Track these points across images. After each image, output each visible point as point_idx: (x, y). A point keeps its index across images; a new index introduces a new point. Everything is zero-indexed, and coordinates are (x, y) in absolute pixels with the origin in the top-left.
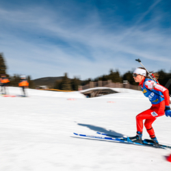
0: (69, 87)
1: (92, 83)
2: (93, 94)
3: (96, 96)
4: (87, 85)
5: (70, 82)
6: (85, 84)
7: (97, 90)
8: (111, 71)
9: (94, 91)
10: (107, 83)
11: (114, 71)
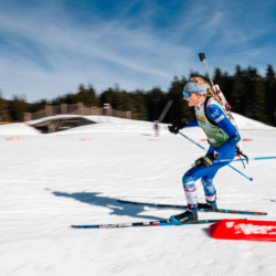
0: (6, 116)
1: (49, 108)
2: (52, 127)
3: (57, 130)
4: (41, 112)
5: (5, 106)
6: (37, 109)
7: (60, 120)
8: (81, 88)
9: (54, 121)
10: (76, 108)
11: (87, 88)
